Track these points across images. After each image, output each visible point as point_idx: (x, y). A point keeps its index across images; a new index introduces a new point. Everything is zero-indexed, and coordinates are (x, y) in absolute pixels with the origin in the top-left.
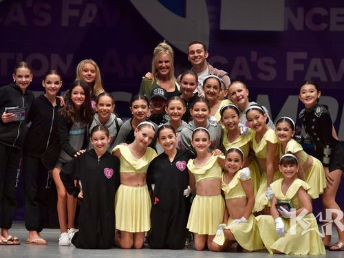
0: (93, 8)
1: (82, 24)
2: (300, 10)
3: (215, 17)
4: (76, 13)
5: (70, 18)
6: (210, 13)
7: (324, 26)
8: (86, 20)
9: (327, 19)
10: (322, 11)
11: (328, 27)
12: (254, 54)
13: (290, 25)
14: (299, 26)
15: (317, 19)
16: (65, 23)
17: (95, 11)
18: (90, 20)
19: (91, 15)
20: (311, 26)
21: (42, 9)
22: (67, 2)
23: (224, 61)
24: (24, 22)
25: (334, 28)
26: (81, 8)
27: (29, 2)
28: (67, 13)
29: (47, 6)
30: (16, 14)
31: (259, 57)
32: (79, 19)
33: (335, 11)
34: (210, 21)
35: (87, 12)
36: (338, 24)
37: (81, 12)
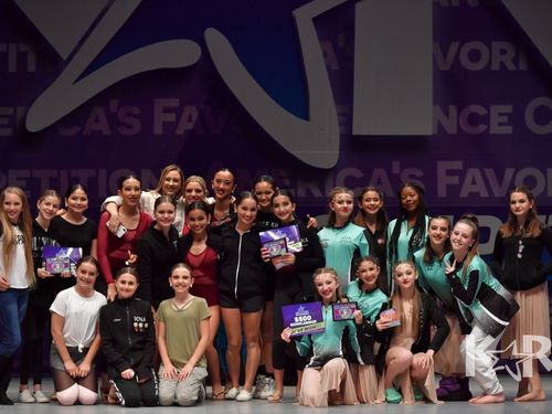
0: (192, 112)
1: (180, 131)
2: (453, 109)
3: (347, 119)
4: (171, 117)
5: (165, 124)
6: (339, 114)
7: (482, 128)
8: (185, 126)
9: (486, 119)
10: (480, 110)
11: (488, 130)
12: (396, 166)
13: (441, 128)
14: (451, 129)
15: (474, 120)
16: (158, 130)
17: (195, 116)
18: (190, 126)
19: (190, 120)
20: (466, 128)
21: (130, 114)
22: (160, 104)
23: (358, 174)
24: (107, 132)
25: (495, 130)
26: (178, 112)
27: (114, 105)
28: (161, 118)
29: (136, 110)
30: (97, 121)
31: (402, 169)
32: (176, 125)
33: (495, 109)
34: (340, 124)
35: (185, 116)
36: (500, 124)
37: (179, 117)
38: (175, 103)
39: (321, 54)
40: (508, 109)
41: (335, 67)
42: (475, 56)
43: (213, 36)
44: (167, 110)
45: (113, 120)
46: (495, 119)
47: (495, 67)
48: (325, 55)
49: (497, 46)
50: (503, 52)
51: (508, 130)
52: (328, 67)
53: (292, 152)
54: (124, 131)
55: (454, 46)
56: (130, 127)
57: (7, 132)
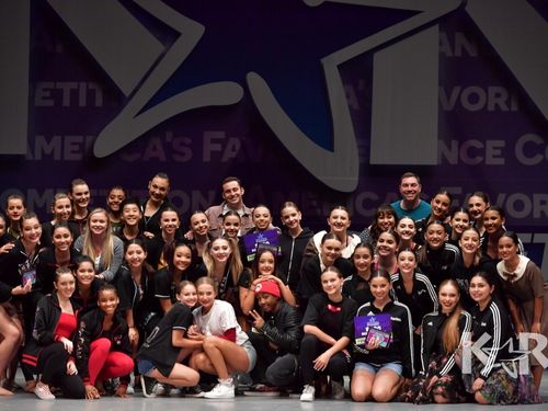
0: (236, 142)
1: (225, 159)
2: (454, 143)
3: (365, 151)
4: (218, 147)
5: (213, 153)
6: (359, 147)
7: (479, 159)
8: (229, 155)
9: (482, 152)
10: (477, 144)
11: (484, 161)
13: (444, 159)
14: (453, 160)
15: (472, 152)
16: (207, 158)
17: (238, 147)
18: (234, 155)
19: (233, 150)
20: (465, 159)
21: (182, 144)
22: (208, 136)
23: (374, 197)
24: (163, 158)
25: (490, 161)
26: (224, 142)
27: (169, 136)
28: (209, 148)
29: (188, 141)
30: (155, 149)
32: (221, 154)
33: (491, 144)
34: (360, 155)
35: (230, 146)
36: (494, 157)
37: (224, 147)
38: (221, 135)
39: (344, 96)
40: (501, 143)
41: (356, 106)
42: (474, 98)
43: (255, 80)
44: (214, 141)
45: (168, 148)
46: (490, 152)
47: (491, 108)
48: (348, 97)
49: (493, 90)
50: (498, 95)
51: (501, 161)
52: (350, 107)
53: (319, 178)
54: (177, 158)
55: (456, 90)
56: (183, 154)
57: (78, 157)
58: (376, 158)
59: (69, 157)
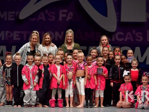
0: (71, 14)
1: (67, 20)
3: (119, 17)
4: (65, 15)
5: (63, 18)
6: (117, 15)
8: (69, 18)
12: (134, 31)
16: (60, 19)
17: (72, 15)
18: (70, 18)
19: (70, 16)
21: (52, 14)
22: (61, 11)
23: (122, 34)
24: (44, 20)
26: (67, 14)
27: (47, 12)
28: (61, 16)
29: (54, 13)
30: (41, 16)
31: (136, 32)
32: (66, 18)
34: (117, 18)
38: (66, 11)
41: (115, 0)
44: (63, 13)
45: (46, 16)
52: (113, 1)
54: (50, 20)
56: (52, 18)
57: (13, 19)
58: (123, 20)
59: (10, 19)
